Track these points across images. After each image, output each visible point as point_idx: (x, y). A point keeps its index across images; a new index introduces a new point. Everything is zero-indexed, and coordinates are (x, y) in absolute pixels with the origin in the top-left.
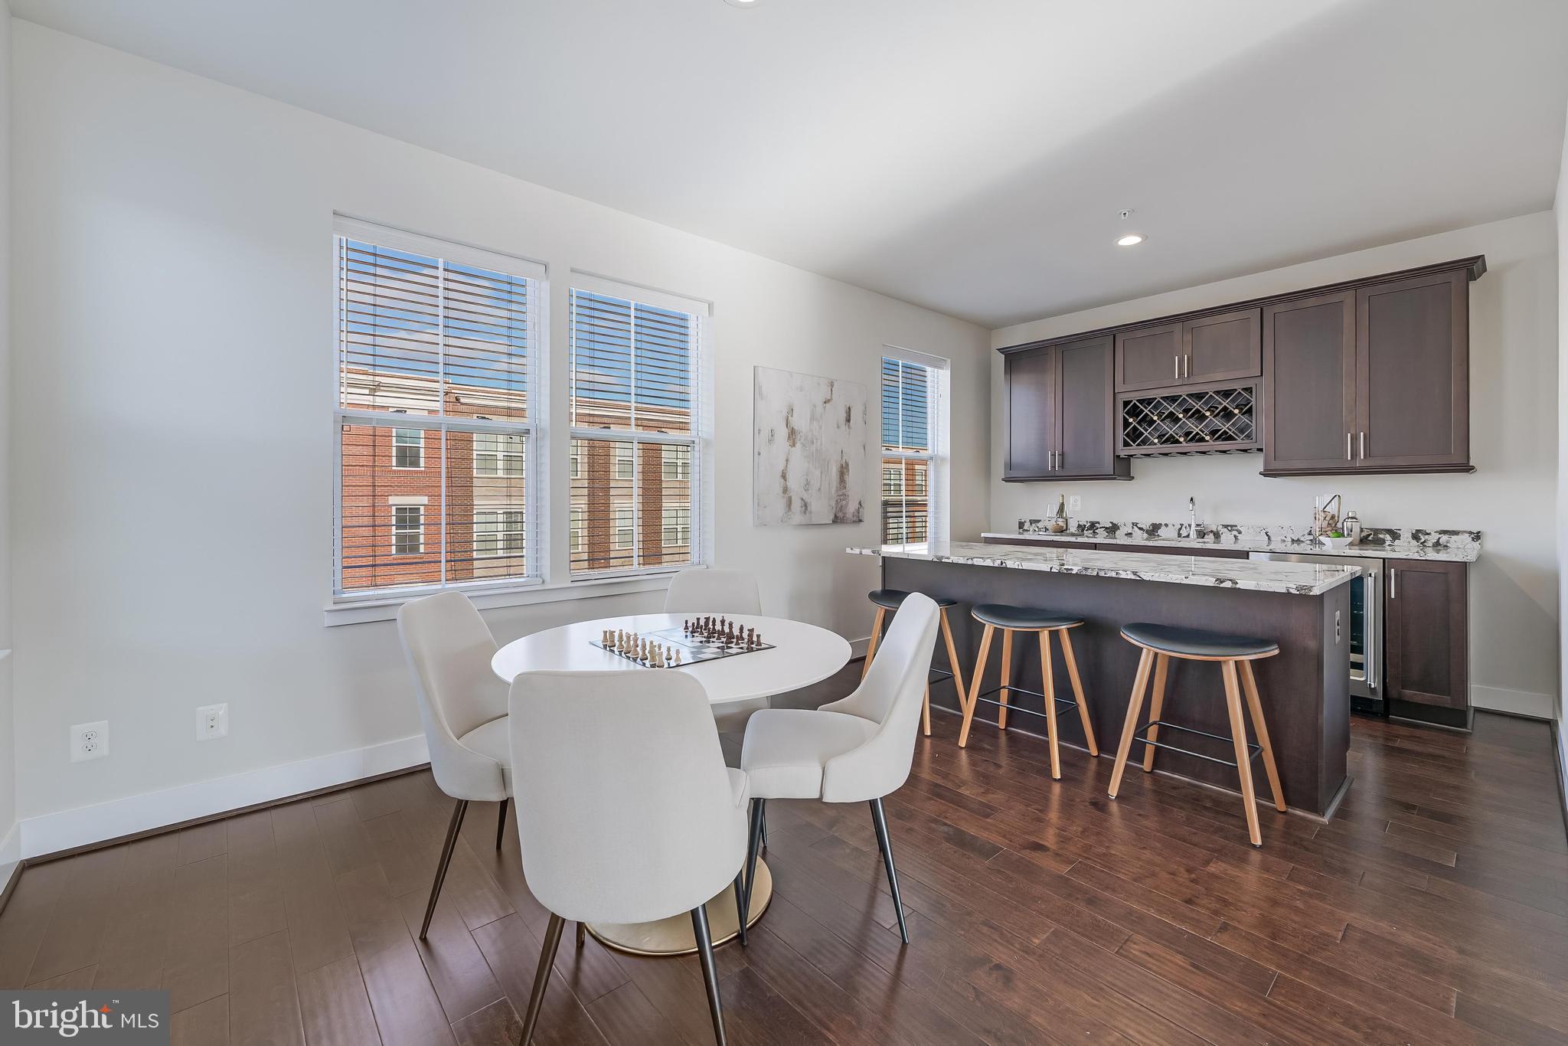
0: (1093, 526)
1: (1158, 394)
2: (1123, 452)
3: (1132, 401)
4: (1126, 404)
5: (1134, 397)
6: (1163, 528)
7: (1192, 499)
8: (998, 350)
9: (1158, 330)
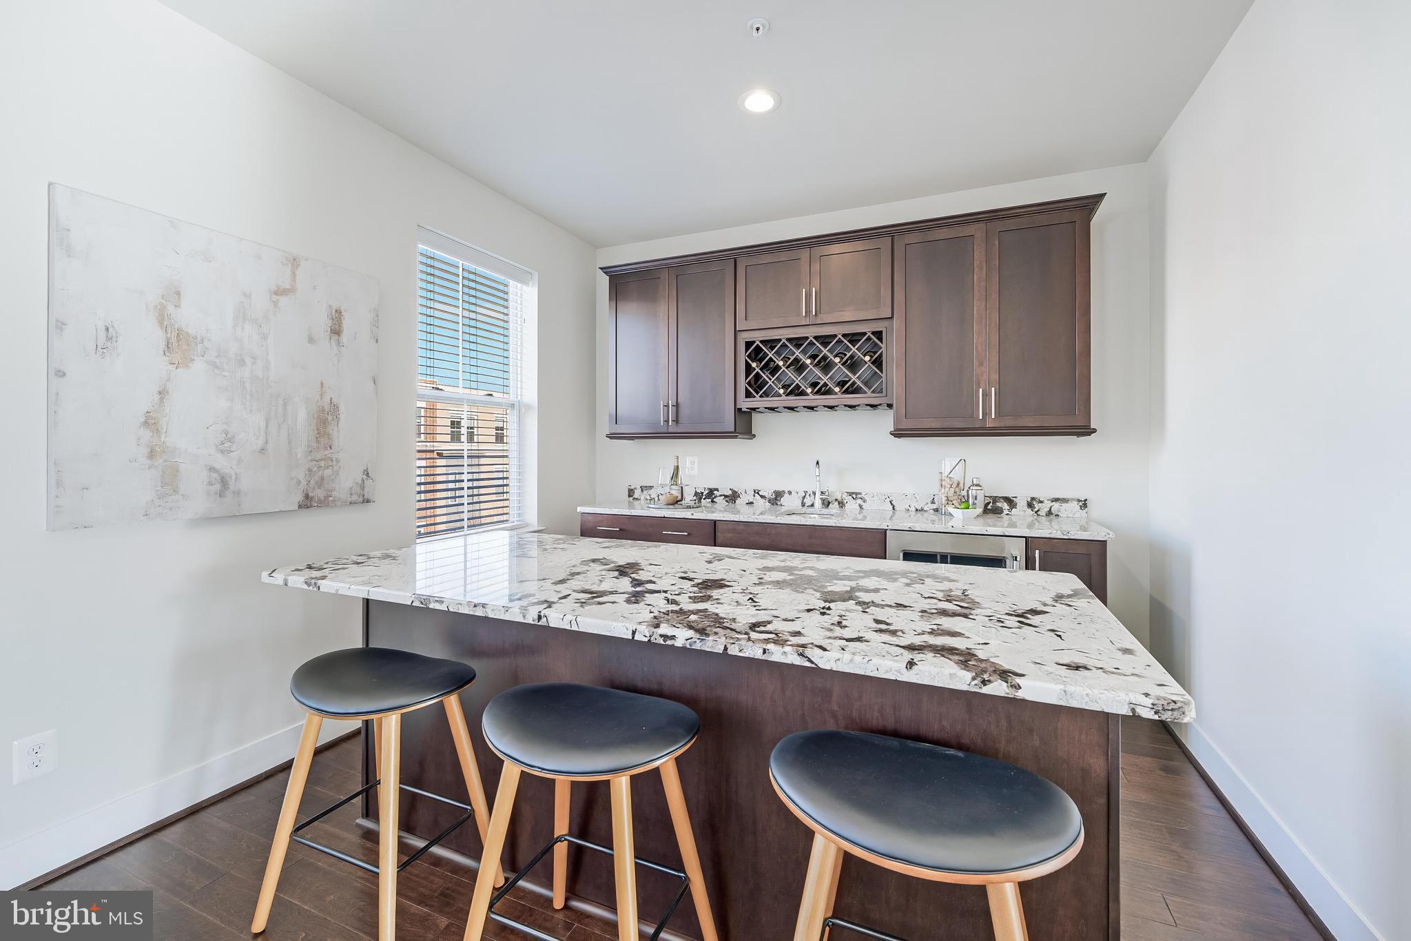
0: (711, 493)
1: (783, 334)
2: (745, 404)
3: (754, 342)
4: (748, 344)
5: (757, 337)
6: (786, 495)
7: (818, 463)
8: (601, 268)
9: (783, 256)
